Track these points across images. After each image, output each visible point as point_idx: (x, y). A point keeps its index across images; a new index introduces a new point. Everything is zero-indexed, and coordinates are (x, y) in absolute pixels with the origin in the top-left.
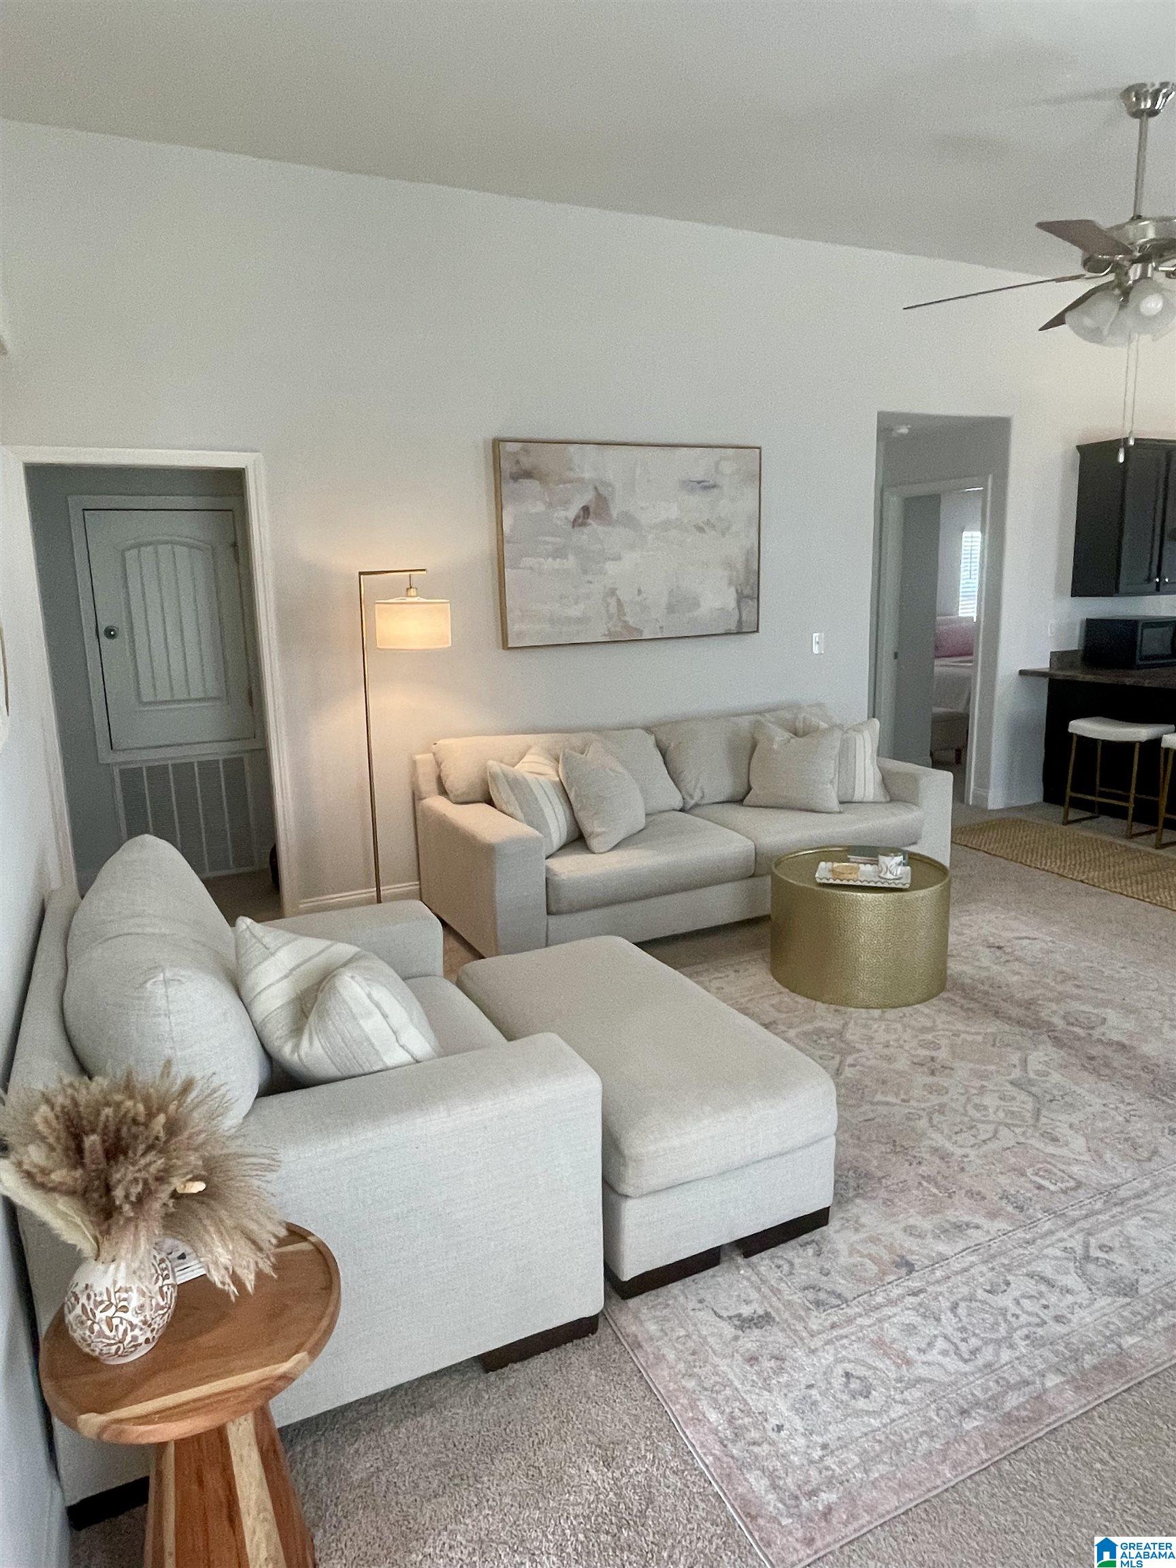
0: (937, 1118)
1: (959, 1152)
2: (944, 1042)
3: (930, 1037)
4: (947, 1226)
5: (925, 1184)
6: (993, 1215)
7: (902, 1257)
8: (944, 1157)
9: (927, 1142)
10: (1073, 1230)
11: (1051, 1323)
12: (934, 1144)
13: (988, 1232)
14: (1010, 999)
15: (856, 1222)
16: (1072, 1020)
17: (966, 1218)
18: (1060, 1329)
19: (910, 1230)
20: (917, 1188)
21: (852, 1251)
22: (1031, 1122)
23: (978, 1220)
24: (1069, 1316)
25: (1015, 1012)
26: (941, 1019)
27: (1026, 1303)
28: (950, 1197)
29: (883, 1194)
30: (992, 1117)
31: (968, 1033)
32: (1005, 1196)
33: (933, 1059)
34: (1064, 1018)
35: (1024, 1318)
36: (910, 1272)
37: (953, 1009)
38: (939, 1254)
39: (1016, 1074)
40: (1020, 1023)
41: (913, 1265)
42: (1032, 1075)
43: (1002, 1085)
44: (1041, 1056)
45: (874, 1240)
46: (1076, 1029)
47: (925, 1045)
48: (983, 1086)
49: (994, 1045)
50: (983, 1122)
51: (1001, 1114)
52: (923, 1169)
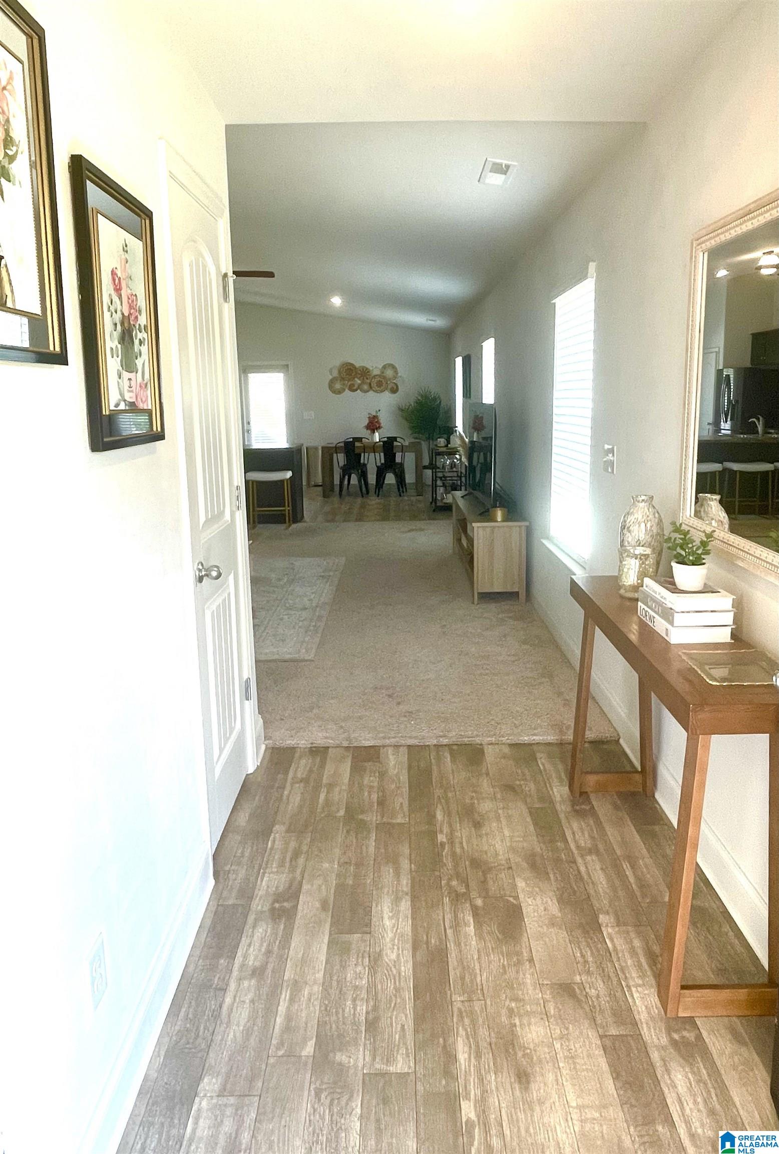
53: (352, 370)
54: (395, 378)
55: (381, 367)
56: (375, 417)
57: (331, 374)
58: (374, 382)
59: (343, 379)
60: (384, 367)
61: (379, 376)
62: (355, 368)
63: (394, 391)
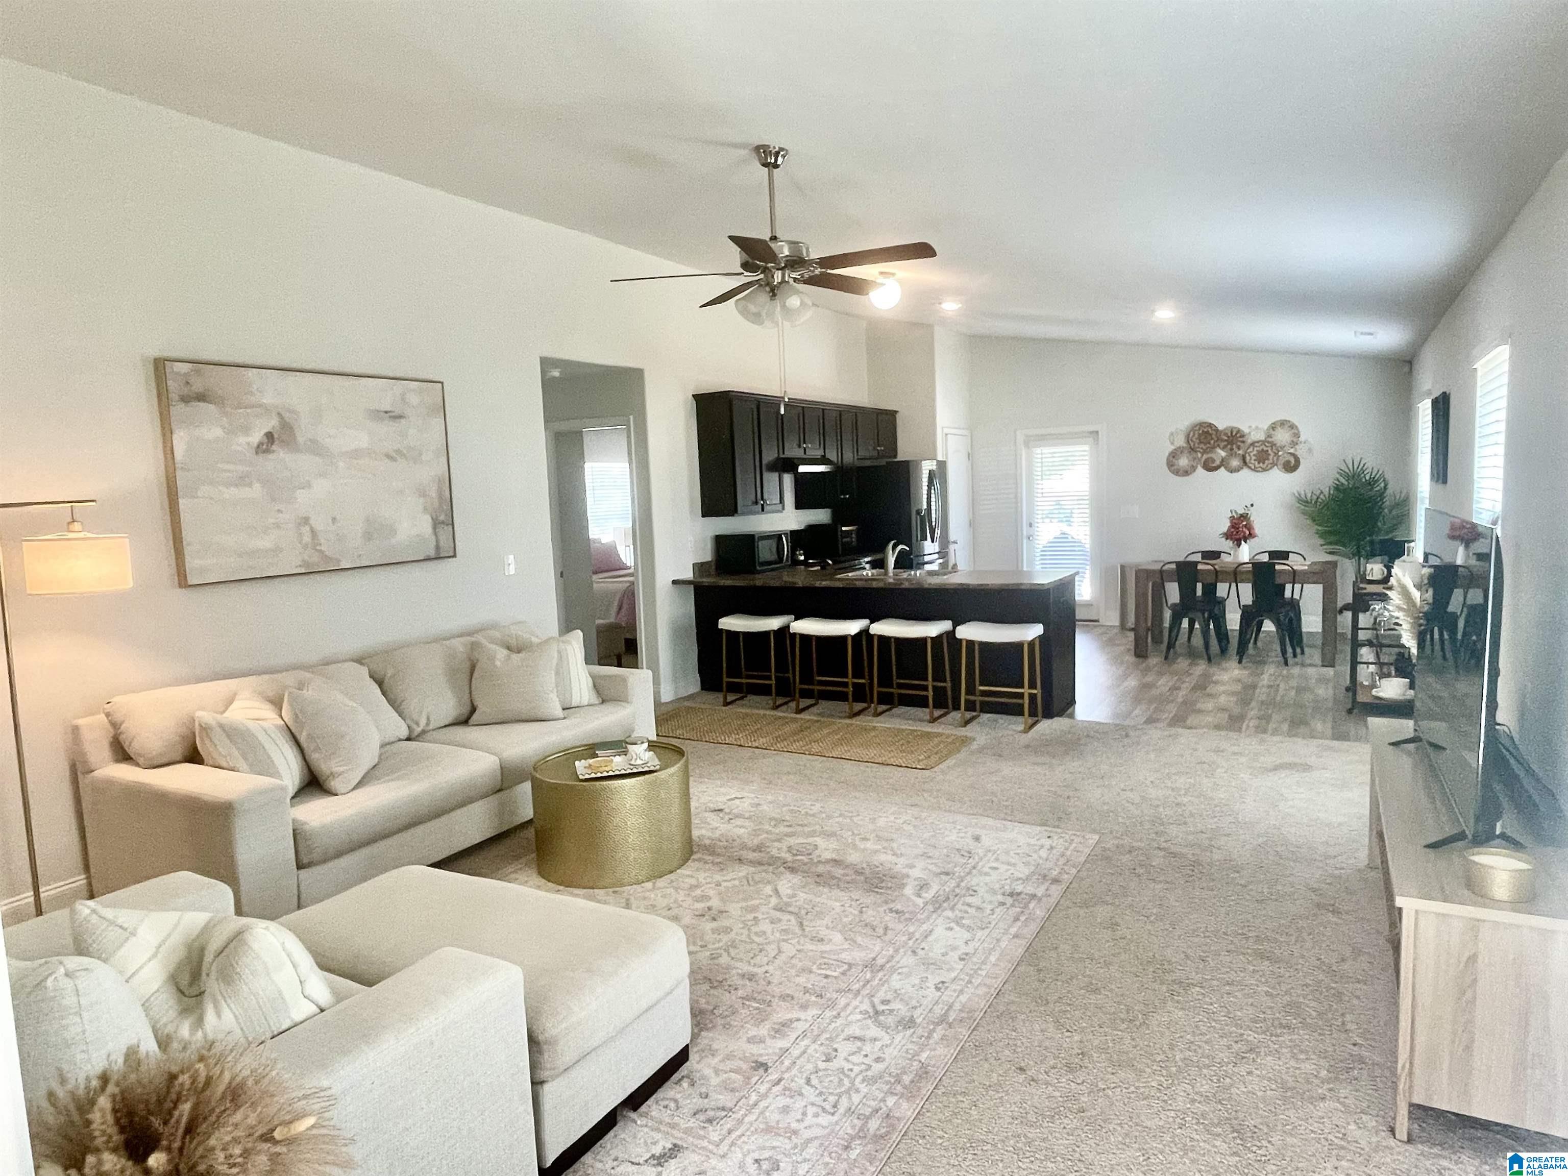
0: (733, 952)
1: (760, 971)
2: (711, 893)
3: (698, 892)
4: (776, 1027)
5: (747, 1003)
6: (804, 1007)
7: (757, 1062)
8: (751, 977)
9: (734, 971)
10: (859, 998)
11: (874, 1065)
12: (740, 972)
13: (806, 1020)
14: (744, 847)
15: (710, 1049)
16: (795, 852)
17: (789, 1016)
18: (880, 1067)
19: (750, 1041)
20: (743, 1008)
21: (717, 1072)
22: (799, 932)
23: (794, 1015)
24: (882, 1055)
25: (752, 856)
26: (702, 876)
27: (854, 1059)
28: (769, 1006)
29: (720, 1021)
30: (772, 938)
31: (726, 881)
32: (806, 991)
33: (709, 909)
34: (789, 851)
35: (856, 1069)
36: (766, 1070)
37: (707, 866)
38: (781, 1049)
39: (774, 901)
40: (760, 864)
41: (766, 1064)
42: (785, 899)
43: (768, 913)
44: (787, 884)
45: (729, 1057)
46: (799, 857)
47: (698, 900)
48: (755, 918)
49: (749, 884)
50: (766, 944)
51: (778, 935)
52: (740, 993)
53: (1211, 435)
54: (1294, 444)
55: (1266, 428)
56: (1244, 517)
57: (1172, 444)
58: (1254, 452)
59: (1192, 450)
60: (1273, 427)
61: (1263, 442)
62: (1217, 430)
63: (1291, 467)
